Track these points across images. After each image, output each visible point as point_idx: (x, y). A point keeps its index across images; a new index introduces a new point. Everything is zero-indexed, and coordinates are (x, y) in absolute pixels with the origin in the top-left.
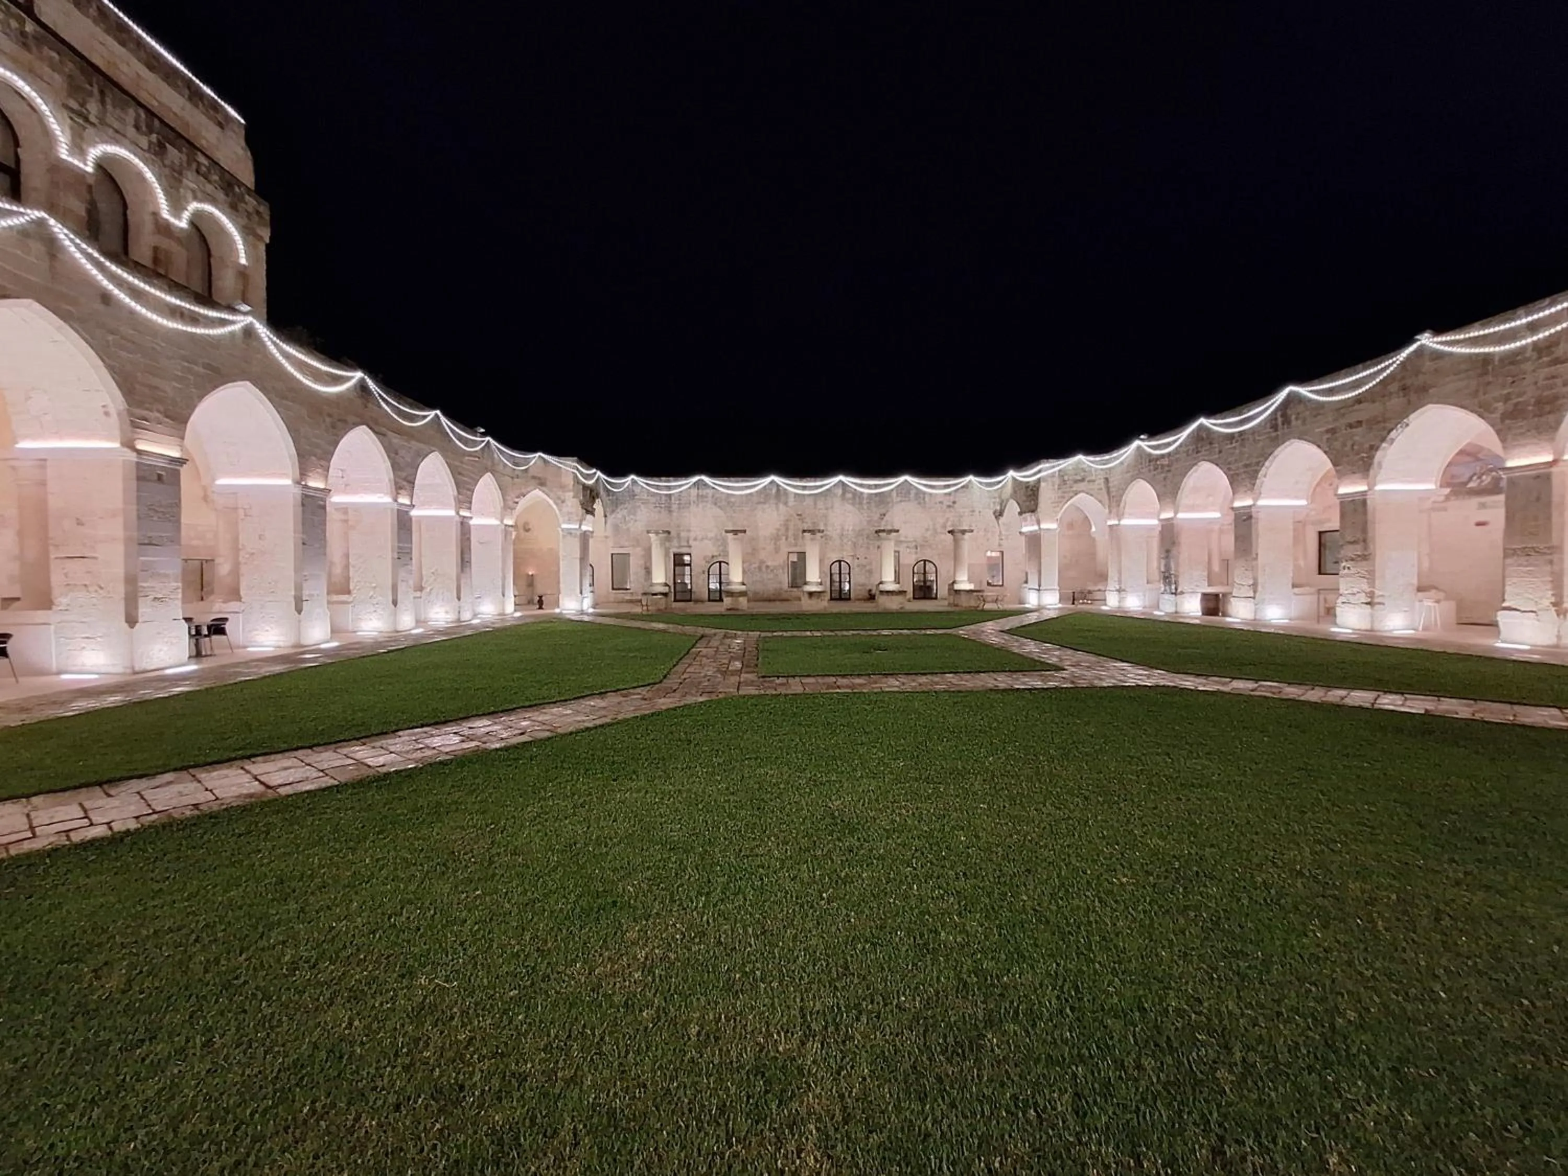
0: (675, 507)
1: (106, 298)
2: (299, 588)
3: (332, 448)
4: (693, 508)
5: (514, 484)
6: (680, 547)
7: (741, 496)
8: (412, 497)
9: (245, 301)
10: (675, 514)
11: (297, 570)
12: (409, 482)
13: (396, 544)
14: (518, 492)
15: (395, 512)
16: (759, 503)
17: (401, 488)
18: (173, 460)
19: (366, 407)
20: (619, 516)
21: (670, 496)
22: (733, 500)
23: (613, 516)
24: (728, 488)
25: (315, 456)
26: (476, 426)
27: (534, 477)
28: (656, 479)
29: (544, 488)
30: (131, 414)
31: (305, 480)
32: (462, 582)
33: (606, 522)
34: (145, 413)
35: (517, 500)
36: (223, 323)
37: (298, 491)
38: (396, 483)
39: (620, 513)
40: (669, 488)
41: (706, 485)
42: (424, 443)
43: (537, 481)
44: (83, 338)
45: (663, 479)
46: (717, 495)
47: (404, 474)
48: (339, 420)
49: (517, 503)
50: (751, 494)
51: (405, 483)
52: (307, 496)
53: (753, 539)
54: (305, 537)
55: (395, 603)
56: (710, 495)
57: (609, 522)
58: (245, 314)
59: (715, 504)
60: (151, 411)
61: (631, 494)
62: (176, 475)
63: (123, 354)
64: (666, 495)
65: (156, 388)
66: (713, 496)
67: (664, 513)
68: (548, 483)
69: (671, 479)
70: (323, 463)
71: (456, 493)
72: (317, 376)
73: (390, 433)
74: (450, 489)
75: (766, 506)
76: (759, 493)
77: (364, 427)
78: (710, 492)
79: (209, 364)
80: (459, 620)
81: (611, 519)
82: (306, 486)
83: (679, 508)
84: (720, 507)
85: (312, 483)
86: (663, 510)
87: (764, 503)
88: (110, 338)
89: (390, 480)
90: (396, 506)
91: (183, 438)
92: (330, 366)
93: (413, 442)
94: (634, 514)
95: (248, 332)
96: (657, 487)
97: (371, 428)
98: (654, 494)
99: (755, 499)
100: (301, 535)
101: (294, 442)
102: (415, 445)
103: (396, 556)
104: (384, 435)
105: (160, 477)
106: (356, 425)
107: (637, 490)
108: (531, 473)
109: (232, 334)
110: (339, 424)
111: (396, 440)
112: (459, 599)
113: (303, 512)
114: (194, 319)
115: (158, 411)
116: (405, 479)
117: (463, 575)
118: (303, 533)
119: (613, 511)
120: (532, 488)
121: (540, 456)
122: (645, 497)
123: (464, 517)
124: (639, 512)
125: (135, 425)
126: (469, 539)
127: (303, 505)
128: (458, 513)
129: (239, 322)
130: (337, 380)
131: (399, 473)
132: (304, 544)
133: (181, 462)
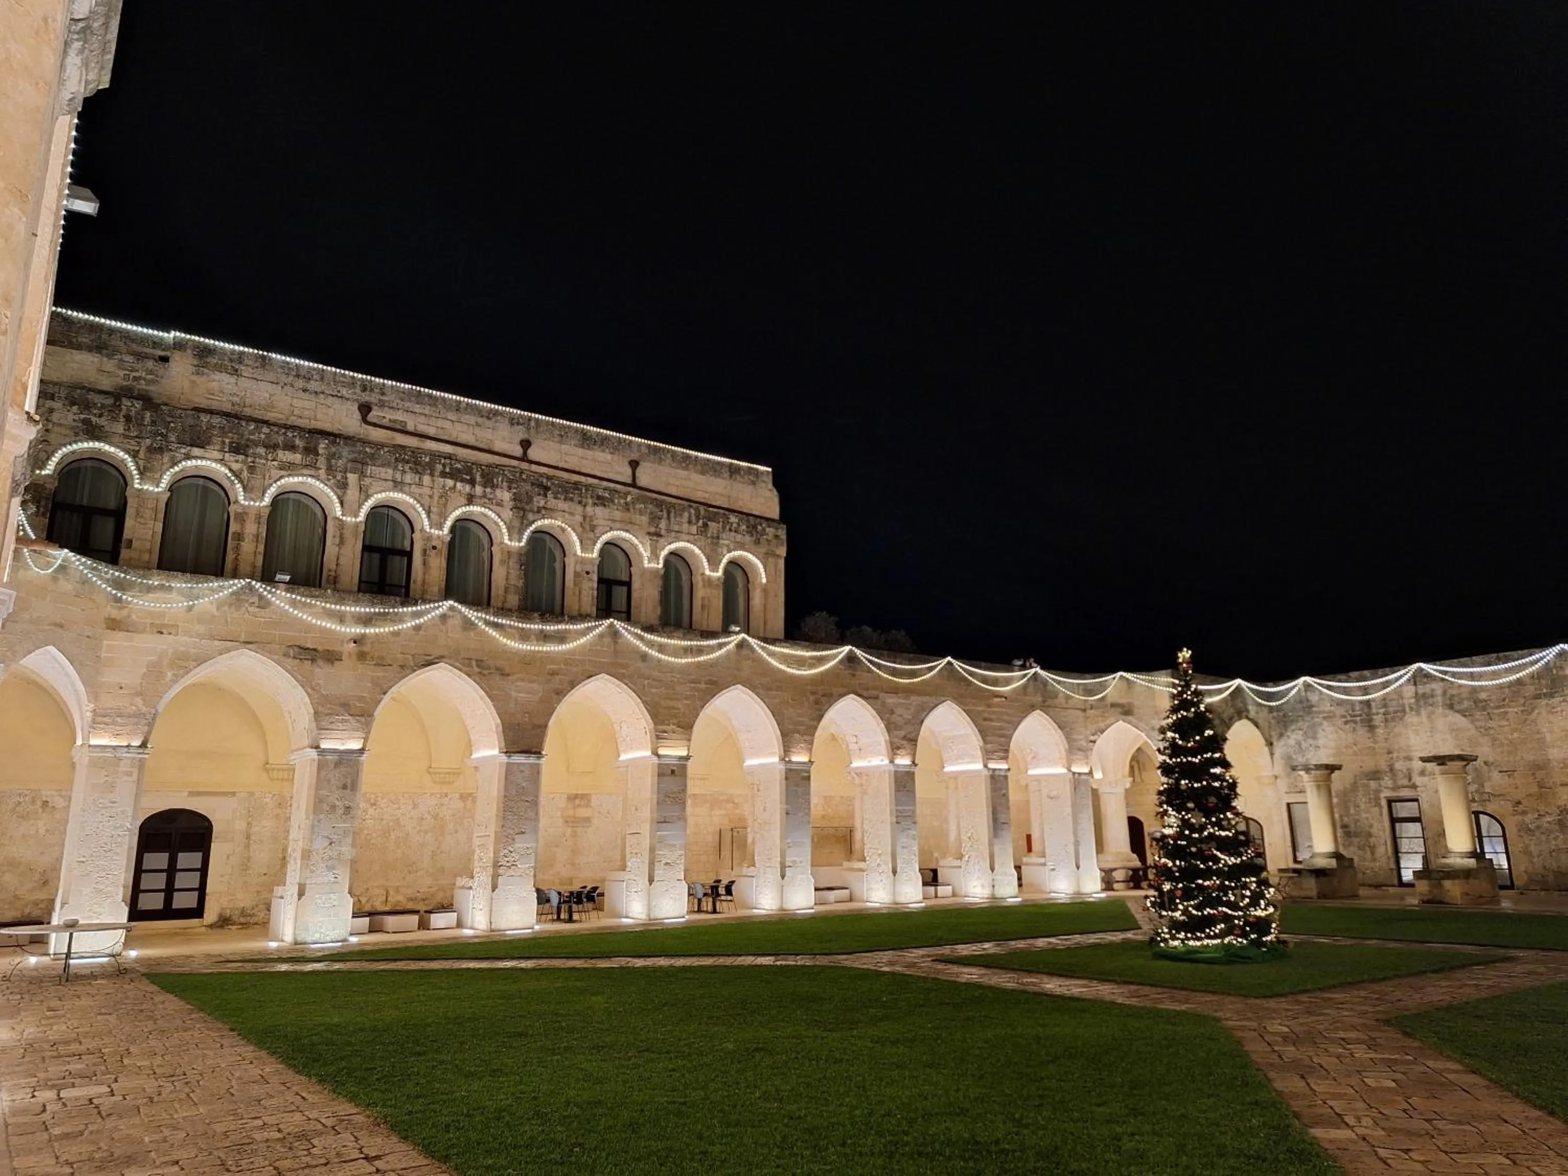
0: (1378, 719)
1: (644, 657)
2: (783, 855)
3: (815, 723)
4: (1411, 718)
5: (1087, 718)
6: (1396, 788)
7: (1500, 687)
8: (914, 755)
9: (736, 623)
10: (1380, 731)
11: (783, 838)
12: (910, 740)
13: (894, 808)
14: (1093, 728)
15: (893, 774)
16: (1538, 697)
17: (898, 748)
18: (681, 758)
19: (854, 675)
20: (1292, 742)
21: (1368, 703)
22: (1483, 696)
23: (1282, 743)
24: (1472, 676)
25: (798, 732)
26: (1013, 659)
27: (1113, 705)
28: (1343, 677)
29: (1130, 718)
30: (656, 731)
31: (789, 756)
32: (996, 848)
33: (1272, 754)
34: (665, 728)
35: (1092, 738)
36: (721, 646)
37: (782, 767)
38: (892, 744)
39: (1294, 737)
40: (1365, 691)
41: (1428, 676)
42: (930, 695)
43: (1119, 710)
44: (631, 688)
45: (1354, 674)
46: (1450, 692)
47: (903, 733)
48: (824, 695)
49: (1094, 742)
50: (1519, 682)
51: (904, 742)
52: (791, 770)
53: (1539, 767)
54: (788, 807)
55: (894, 872)
56: (1439, 692)
57: (1277, 756)
58: (737, 633)
59: (1451, 707)
60: (669, 725)
61: (1305, 706)
62: (684, 768)
63: (653, 690)
64: (1361, 702)
65: (673, 708)
66: (1445, 693)
67: (1362, 732)
68: (1136, 711)
69: (1366, 673)
70: (807, 738)
71: (981, 743)
72: (801, 663)
73: (882, 695)
74: (974, 739)
75: (1556, 700)
76: (1536, 677)
77: (852, 696)
78: (1437, 687)
79: (710, 680)
80: (993, 897)
81: (1280, 748)
82: (790, 762)
83: (1386, 721)
84: (1458, 711)
85: (796, 758)
86: (1358, 727)
87: (1551, 695)
88: (646, 682)
89: (886, 741)
90: (892, 768)
91: (689, 740)
92: (815, 650)
93: (913, 698)
94: (1314, 738)
95: (741, 645)
96: (1345, 691)
97: (859, 695)
98: (1340, 703)
99: (1530, 690)
100: (785, 806)
101: (778, 725)
102: (915, 700)
103: (895, 820)
104: (877, 698)
105: (673, 772)
106: (842, 696)
107: (1314, 698)
108: (1110, 700)
109: (728, 652)
110: (823, 700)
111: (891, 700)
112: (992, 869)
113: (787, 785)
114: (700, 651)
115: (674, 724)
116: (904, 738)
117: (996, 841)
118: (787, 804)
119: (1281, 735)
120: (1112, 720)
121: (1121, 676)
122: (1328, 708)
123: (994, 770)
124: (1321, 734)
125: (658, 737)
126: (1005, 796)
127: (787, 779)
128: (985, 766)
129: (732, 641)
130: (821, 660)
131: (896, 733)
132: (787, 813)
133: (687, 758)
